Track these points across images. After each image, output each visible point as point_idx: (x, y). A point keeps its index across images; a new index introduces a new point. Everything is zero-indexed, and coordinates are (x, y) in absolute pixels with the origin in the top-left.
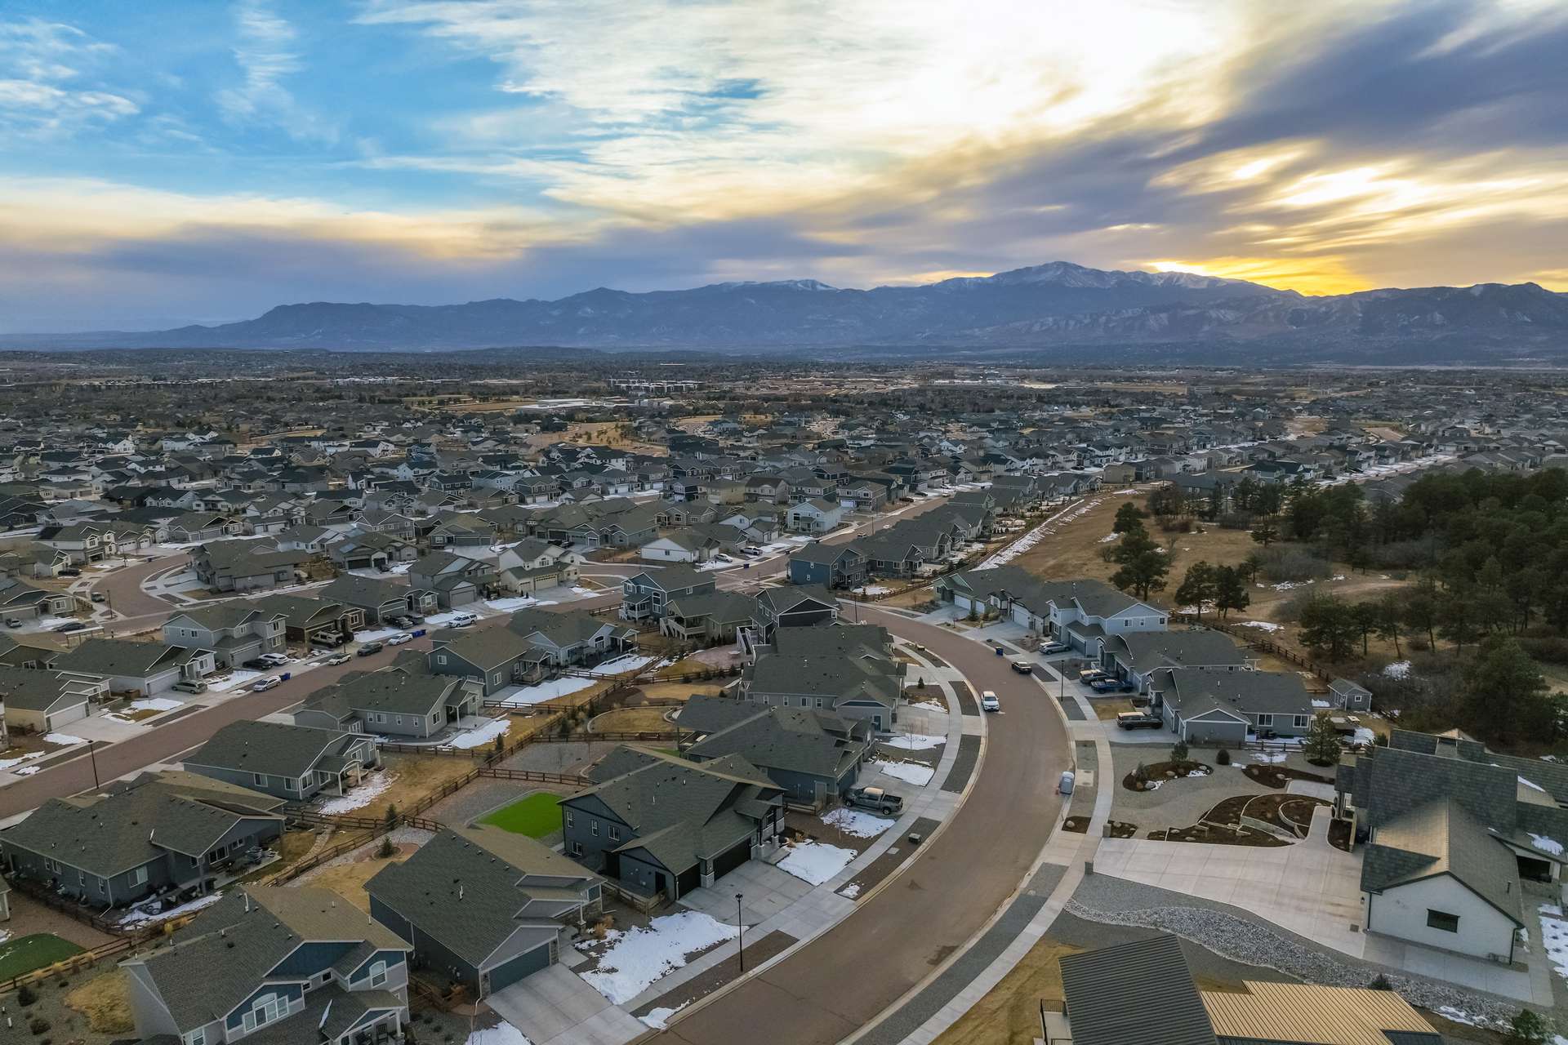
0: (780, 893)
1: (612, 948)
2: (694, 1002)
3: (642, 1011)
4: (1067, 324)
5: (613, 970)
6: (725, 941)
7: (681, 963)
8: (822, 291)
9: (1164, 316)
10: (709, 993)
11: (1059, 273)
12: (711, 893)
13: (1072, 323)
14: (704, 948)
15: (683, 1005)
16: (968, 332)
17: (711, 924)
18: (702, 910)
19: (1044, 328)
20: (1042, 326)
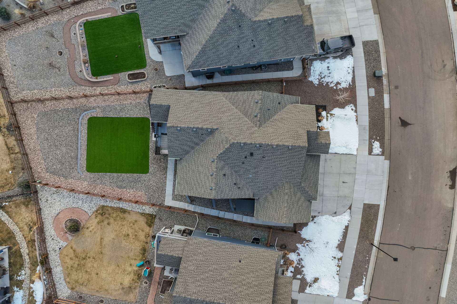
1: (303, 267)
2: (366, 276)
3: (350, 295)
5: (316, 280)
6: (347, 227)
7: (340, 255)
10: (368, 266)
14: (341, 238)
15: (364, 280)
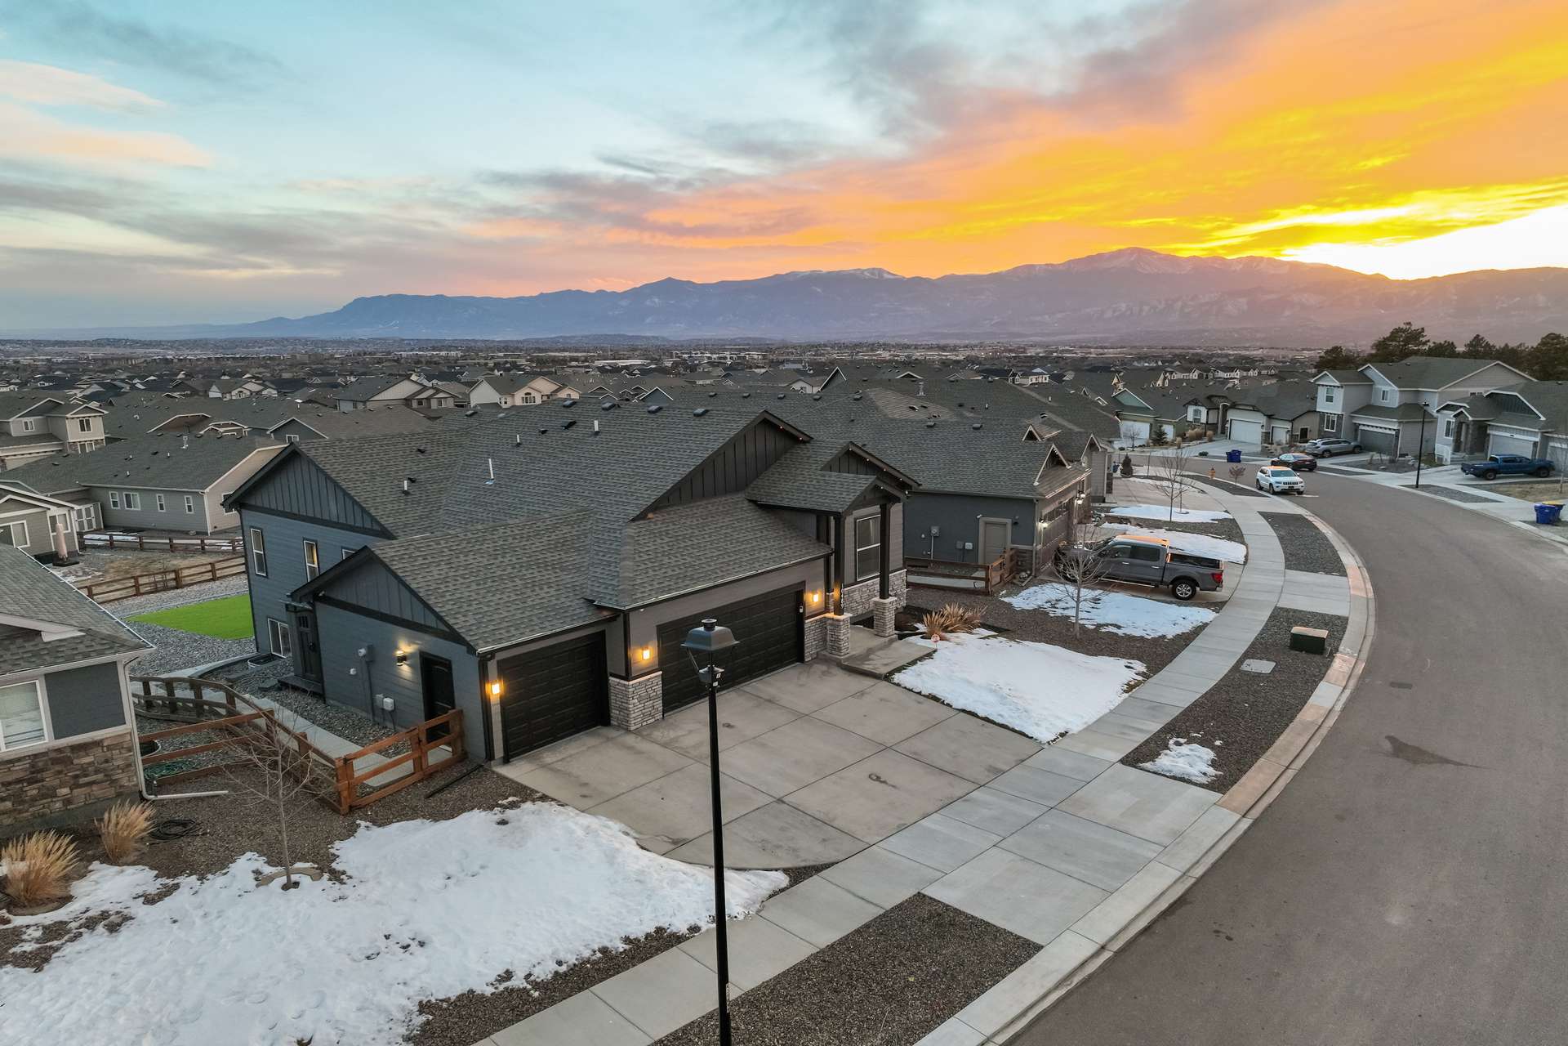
0: (916, 758)
4: (1141, 310)
8: (887, 280)
9: (1243, 300)
11: (1132, 259)
12: (644, 745)
13: (1146, 308)
16: (1038, 318)
17: (611, 857)
18: (592, 800)
19: (1116, 314)
20: (1114, 312)
